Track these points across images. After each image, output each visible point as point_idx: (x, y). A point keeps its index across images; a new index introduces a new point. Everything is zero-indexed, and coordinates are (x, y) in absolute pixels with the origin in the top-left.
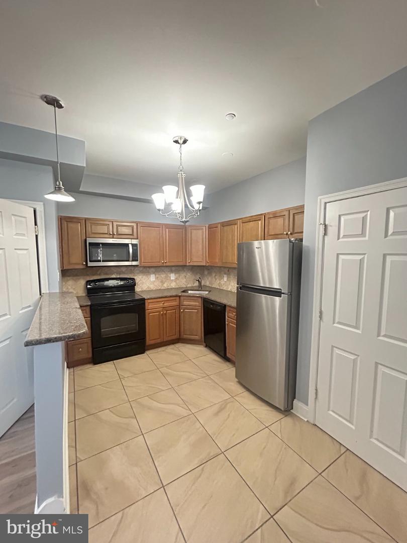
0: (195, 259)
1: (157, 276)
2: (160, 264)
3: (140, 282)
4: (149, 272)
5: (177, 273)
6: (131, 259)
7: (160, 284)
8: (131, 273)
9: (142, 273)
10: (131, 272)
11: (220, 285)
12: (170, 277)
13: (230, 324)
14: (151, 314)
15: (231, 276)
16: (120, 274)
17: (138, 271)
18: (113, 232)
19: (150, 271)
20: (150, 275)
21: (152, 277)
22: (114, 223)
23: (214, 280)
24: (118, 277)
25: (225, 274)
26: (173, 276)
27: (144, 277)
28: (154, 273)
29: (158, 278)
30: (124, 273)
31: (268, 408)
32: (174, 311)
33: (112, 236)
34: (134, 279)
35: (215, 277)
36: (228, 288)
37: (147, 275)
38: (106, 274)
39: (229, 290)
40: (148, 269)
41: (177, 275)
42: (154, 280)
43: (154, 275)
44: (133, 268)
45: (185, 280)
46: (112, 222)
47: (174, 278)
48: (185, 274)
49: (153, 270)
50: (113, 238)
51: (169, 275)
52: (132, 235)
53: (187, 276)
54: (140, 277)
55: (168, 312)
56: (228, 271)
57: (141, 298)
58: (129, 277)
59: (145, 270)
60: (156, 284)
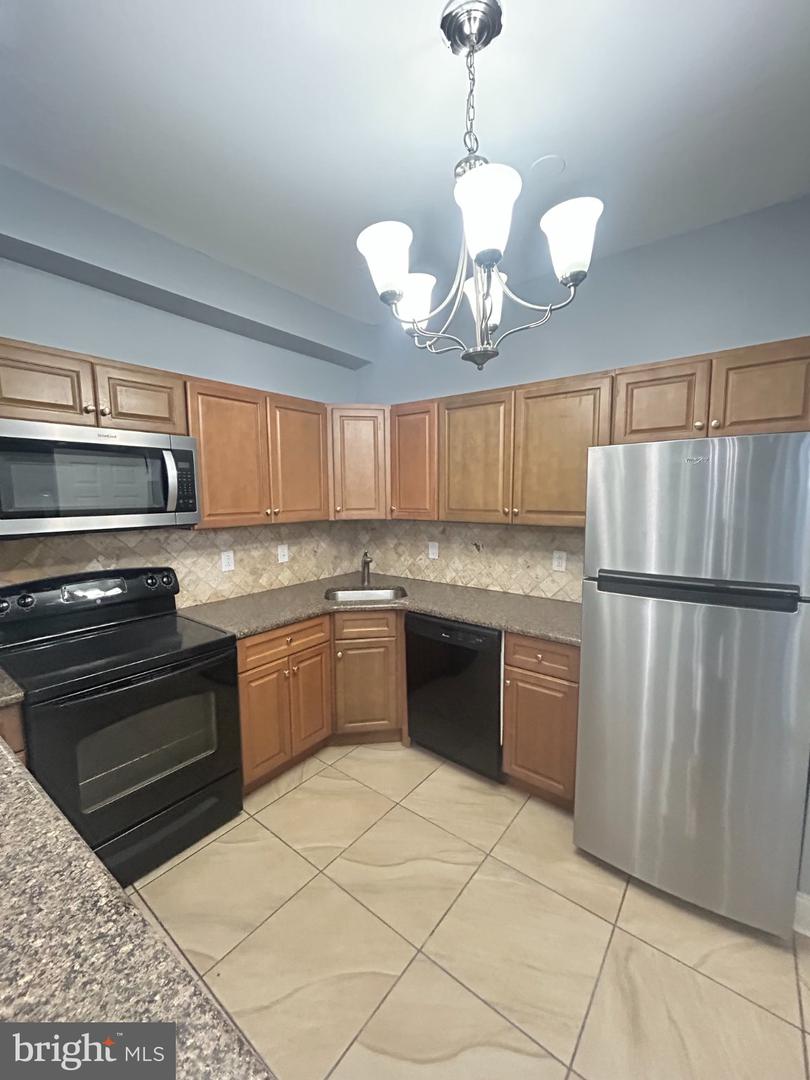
0: (353, 503)
1: (240, 555)
2: (260, 519)
3: (187, 579)
4: (214, 545)
5: (294, 544)
6: (172, 504)
7: (250, 579)
8: (157, 553)
9: (196, 549)
10: (160, 549)
11: (414, 569)
12: (276, 556)
13: (520, 684)
14: (253, 684)
15: (454, 546)
16: (118, 558)
17: (180, 544)
18: (96, 403)
19: (218, 542)
20: (219, 554)
21: (227, 561)
22: (98, 369)
23: (395, 557)
24: (112, 567)
25: (432, 539)
26: (283, 553)
27: (202, 560)
28: (230, 547)
29: (241, 560)
30: (133, 553)
31: (739, 940)
32: (319, 658)
33: (92, 416)
34: (170, 571)
35: (396, 548)
36: (444, 577)
37: (210, 554)
38: (68, 561)
39: (448, 580)
40: (212, 535)
41: (294, 549)
42: (232, 568)
43: (231, 554)
44: (162, 536)
45: (313, 561)
46: (92, 365)
47: (286, 559)
48: (313, 545)
49: (225, 536)
50: (98, 425)
51: (273, 551)
52: (168, 420)
53: (319, 551)
54: (188, 562)
55: (302, 665)
56: (443, 532)
57: (223, 636)
58: (150, 566)
59: (201, 539)
60: (236, 580)
